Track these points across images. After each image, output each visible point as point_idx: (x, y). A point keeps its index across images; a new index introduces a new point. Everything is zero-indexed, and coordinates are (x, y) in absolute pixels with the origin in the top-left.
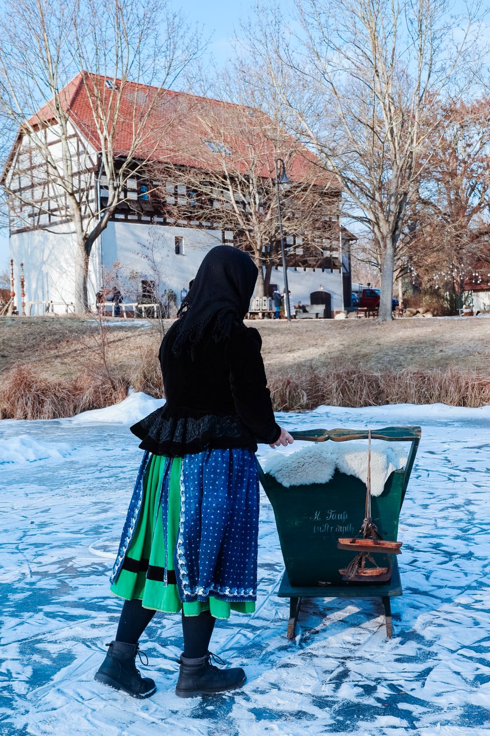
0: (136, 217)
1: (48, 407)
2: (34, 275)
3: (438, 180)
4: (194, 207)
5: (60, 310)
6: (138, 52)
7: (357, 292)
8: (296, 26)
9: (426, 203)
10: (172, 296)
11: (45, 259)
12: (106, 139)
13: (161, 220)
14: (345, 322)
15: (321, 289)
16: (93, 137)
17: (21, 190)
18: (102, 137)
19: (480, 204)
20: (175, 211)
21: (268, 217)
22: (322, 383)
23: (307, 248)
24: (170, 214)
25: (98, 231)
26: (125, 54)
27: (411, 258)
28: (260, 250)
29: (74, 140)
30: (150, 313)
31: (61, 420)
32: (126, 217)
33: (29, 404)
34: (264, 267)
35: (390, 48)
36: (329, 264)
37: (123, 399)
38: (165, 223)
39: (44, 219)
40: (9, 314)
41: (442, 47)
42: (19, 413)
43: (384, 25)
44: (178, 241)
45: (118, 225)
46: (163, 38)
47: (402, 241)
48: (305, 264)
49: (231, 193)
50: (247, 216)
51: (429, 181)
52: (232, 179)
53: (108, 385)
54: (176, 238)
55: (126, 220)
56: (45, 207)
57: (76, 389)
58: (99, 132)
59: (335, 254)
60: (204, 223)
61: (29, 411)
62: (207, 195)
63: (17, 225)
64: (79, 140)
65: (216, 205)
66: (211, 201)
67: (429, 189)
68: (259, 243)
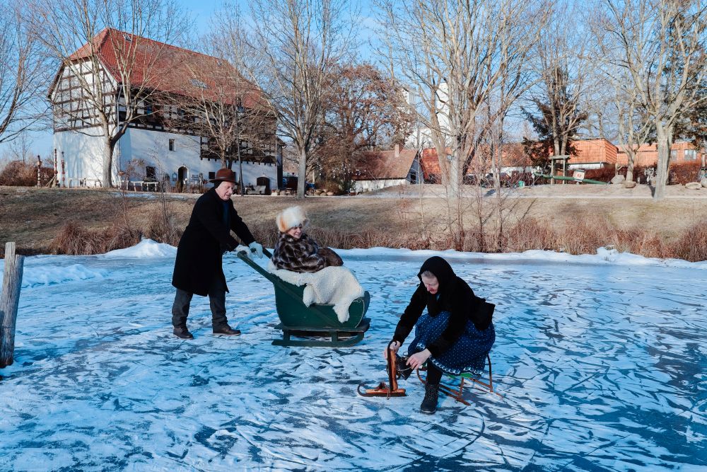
0: (143, 126)
1: (89, 247)
2: (73, 159)
3: (336, 112)
4: (183, 121)
5: (91, 184)
6: (148, 24)
7: (285, 177)
8: (249, 19)
9: (329, 125)
10: (168, 177)
11: (80, 148)
12: (125, 77)
13: (160, 128)
14: (277, 198)
15: (264, 176)
16: (116, 74)
17: (62, 103)
18: (122, 75)
19: (361, 127)
20: (170, 123)
21: (230, 130)
22: (260, 235)
23: (254, 150)
24: (167, 125)
25: (119, 135)
26: (139, 24)
27: (319, 159)
28: (225, 151)
29: (102, 72)
30: (152, 188)
31: (97, 255)
32: (137, 125)
33: (76, 245)
34: (227, 161)
35: (306, 35)
36: (268, 160)
37: (138, 243)
38: (163, 130)
39: (79, 123)
40: (53, 185)
41: (337, 37)
42: (69, 251)
43: (303, 22)
44: (171, 143)
45: (131, 130)
46: (164, 16)
47: (314, 148)
48: (254, 160)
49: (206, 114)
50: (217, 129)
51: (330, 112)
52: (208, 105)
53: (128, 235)
54: (170, 140)
55: (136, 127)
56: (80, 115)
57: (107, 236)
58: (121, 72)
59: (272, 154)
60: (189, 131)
61: (76, 250)
62: (191, 114)
63: (60, 126)
64: (105, 73)
65: (197, 121)
66: (194, 118)
67: (331, 116)
68: (224, 145)
